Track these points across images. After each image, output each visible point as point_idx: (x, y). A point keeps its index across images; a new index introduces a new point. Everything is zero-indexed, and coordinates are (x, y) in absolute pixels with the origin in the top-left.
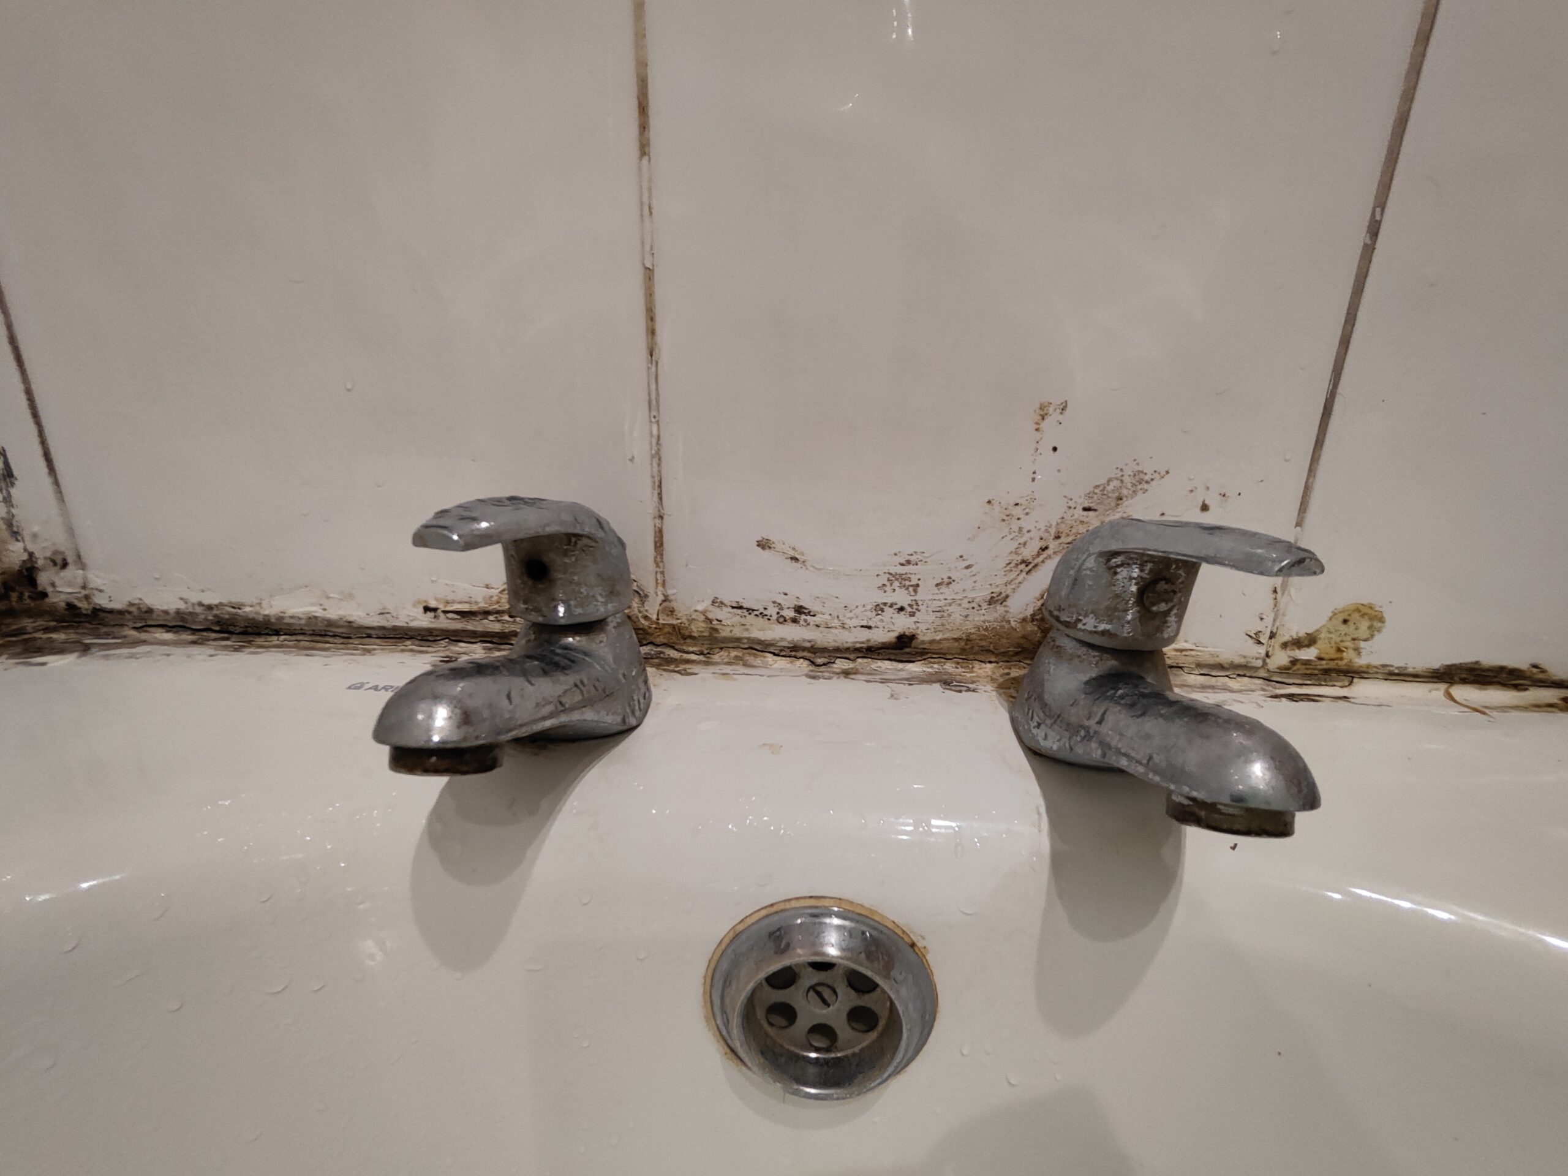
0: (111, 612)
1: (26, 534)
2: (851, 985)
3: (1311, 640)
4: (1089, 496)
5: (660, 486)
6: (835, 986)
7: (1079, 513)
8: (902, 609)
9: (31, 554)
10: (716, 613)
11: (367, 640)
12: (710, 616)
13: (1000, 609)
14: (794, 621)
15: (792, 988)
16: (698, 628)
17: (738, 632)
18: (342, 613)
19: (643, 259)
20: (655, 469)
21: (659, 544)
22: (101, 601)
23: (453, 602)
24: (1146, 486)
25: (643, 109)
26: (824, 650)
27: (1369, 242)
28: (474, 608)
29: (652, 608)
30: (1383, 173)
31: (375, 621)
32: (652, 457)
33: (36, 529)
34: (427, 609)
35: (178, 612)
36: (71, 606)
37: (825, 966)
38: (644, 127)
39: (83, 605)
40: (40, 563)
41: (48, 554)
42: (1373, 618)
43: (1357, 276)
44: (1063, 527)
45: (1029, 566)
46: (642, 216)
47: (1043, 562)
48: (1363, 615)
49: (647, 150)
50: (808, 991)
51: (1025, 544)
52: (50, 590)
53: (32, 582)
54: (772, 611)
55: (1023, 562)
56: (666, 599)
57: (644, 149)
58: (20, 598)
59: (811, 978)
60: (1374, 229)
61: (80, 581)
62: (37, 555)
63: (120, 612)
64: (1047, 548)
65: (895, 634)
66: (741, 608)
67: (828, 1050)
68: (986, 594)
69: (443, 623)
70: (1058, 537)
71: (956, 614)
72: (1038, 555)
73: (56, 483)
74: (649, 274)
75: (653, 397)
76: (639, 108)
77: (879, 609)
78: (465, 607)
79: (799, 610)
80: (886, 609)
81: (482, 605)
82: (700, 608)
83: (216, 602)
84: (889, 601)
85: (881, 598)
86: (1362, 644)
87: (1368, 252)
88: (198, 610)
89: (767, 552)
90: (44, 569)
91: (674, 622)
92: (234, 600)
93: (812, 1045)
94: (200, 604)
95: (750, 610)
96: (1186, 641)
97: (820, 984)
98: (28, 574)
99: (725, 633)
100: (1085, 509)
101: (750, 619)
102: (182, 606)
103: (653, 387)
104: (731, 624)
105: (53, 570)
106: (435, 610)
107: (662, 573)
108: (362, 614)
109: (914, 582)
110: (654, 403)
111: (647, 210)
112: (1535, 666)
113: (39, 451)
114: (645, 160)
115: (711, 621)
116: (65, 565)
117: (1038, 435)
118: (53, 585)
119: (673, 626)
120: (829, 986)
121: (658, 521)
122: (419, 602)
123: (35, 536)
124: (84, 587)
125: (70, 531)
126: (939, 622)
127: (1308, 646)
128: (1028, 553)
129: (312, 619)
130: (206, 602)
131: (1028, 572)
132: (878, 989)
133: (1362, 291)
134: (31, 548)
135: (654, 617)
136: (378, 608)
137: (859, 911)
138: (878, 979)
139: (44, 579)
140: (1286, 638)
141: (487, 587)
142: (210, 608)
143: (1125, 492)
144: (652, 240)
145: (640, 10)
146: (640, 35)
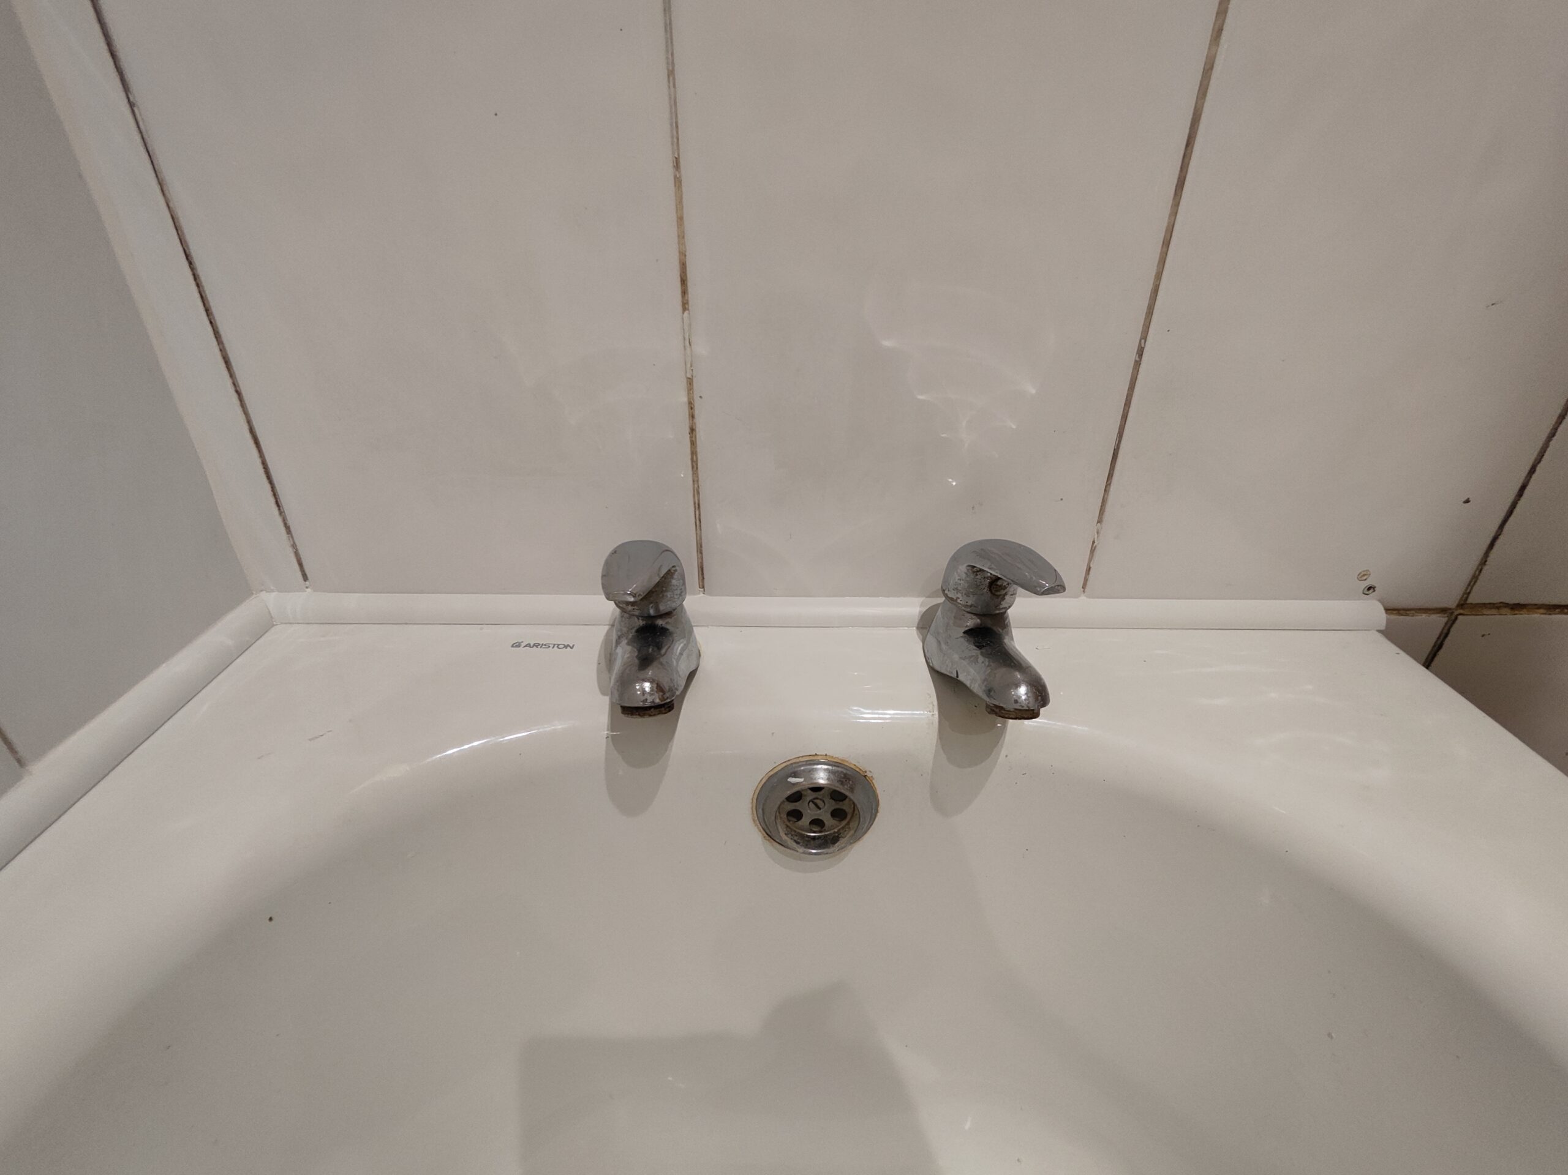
2: (832, 798)
6: (824, 799)
15: (800, 802)
19: (686, 372)
25: (684, 281)
27: (1138, 359)
30: (1145, 319)
37: (817, 789)
38: (684, 293)
43: (1131, 380)
46: (685, 347)
49: (687, 306)
50: (809, 803)
57: (685, 306)
59: (811, 795)
60: (1140, 352)
67: (820, 832)
74: (690, 381)
76: (681, 281)
87: (1137, 364)
93: (811, 830)
97: (815, 799)
111: (688, 342)
114: (686, 313)
120: (821, 799)
132: (847, 799)
133: (1134, 387)
137: (835, 761)
138: (847, 793)
144: (692, 361)
145: (680, 219)
146: (681, 236)
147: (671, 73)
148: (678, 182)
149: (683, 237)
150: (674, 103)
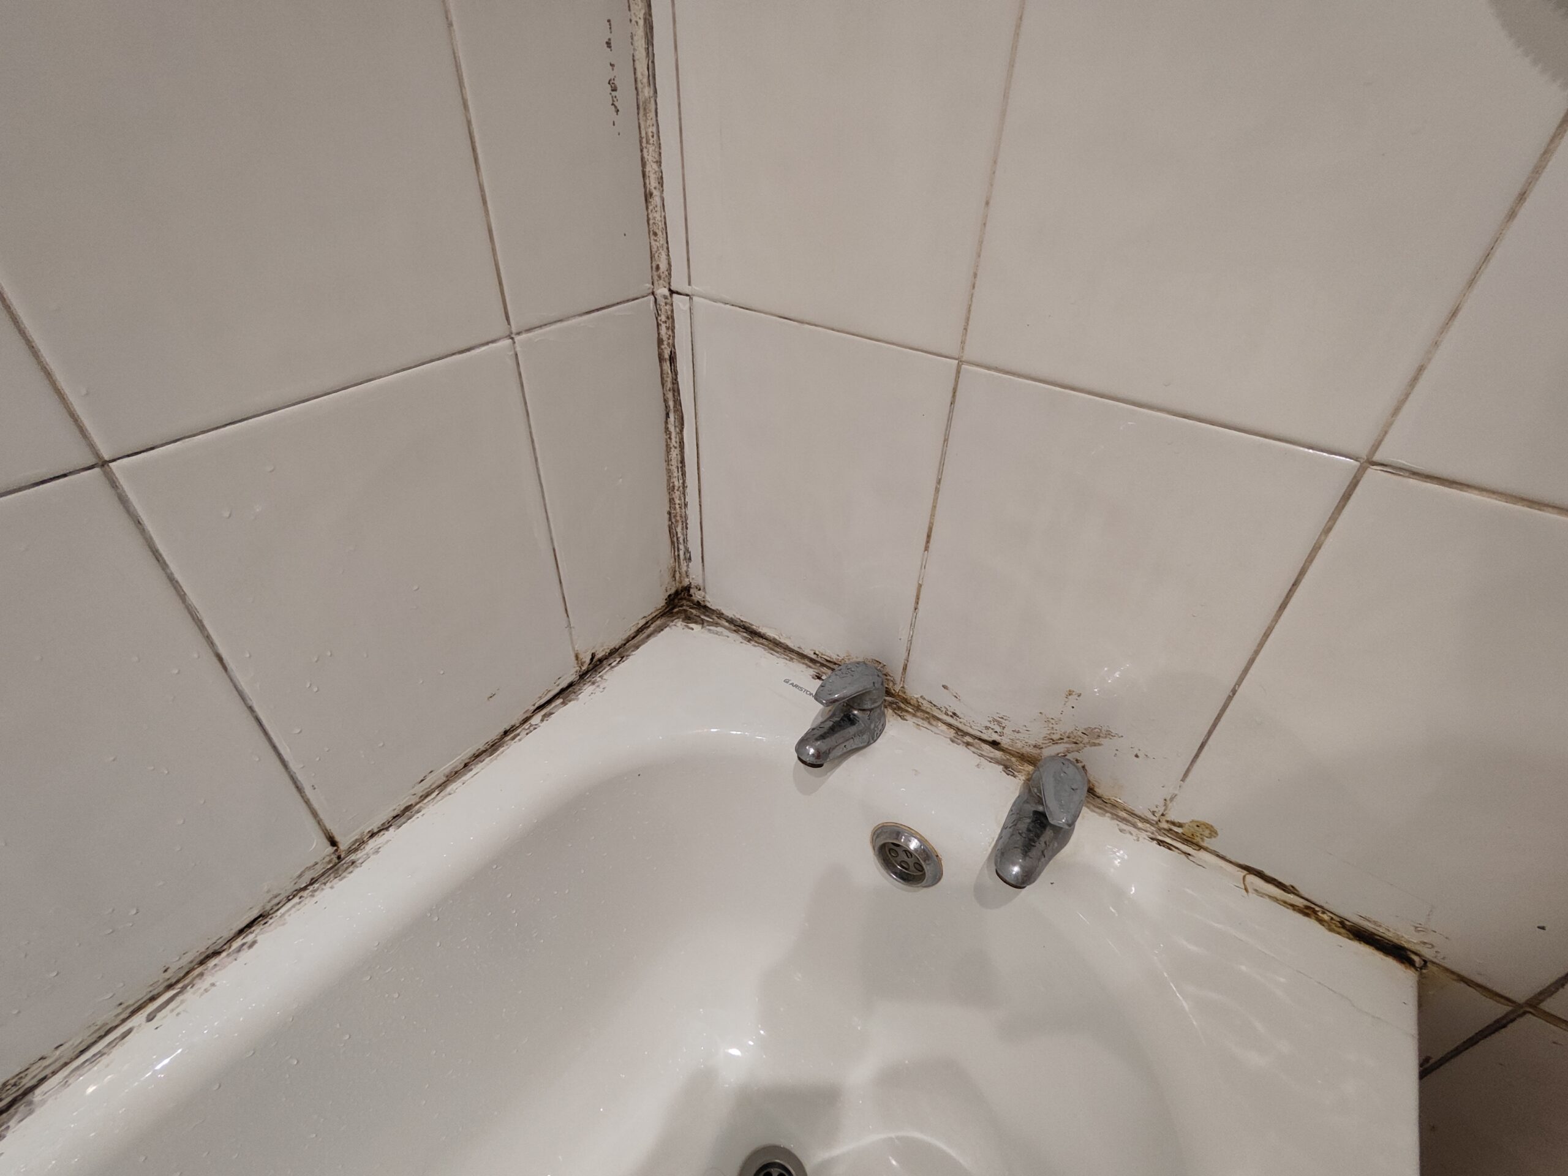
0: (710, 609)
1: (691, 577)
2: (915, 859)
3: (1180, 825)
4: (1085, 729)
5: (909, 651)
7: (1080, 733)
8: (996, 732)
9: (690, 583)
10: (921, 700)
11: (792, 653)
12: (919, 701)
13: (1038, 751)
14: (951, 716)
15: (897, 850)
16: (913, 702)
17: (928, 710)
18: (785, 642)
19: (919, 581)
20: (909, 646)
21: (905, 668)
22: (708, 605)
23: (825, 655)
24: (1111, 737)
25: (929, 537)
26: (962, 731)
27: (1231, 695)
28: (831, 660)
29: (897, 688)
31: (796, 649)
32: (908, 641)
33: (694, 577)
34: (815, 653)
35: (731, 618)
36: (698, 602)
38: (928, 542)
39: (702, 603)
40: (692, 586)
41: (696, 585)
42: (1213, 833)
43: (1223, 706)
44: (1071, 735)
45: (1054, 742)
47: (1060, 743)
48: (1207, 828)
51: (1054, 733)
52: (693, 595)
53: (689, 591)
54: (944, 710)
55: (1051, 739)
56: (903, 687)
57: (926, 549)
58: (684, 595)
59: (903, 850)
60: (1234, 692)
61: (703, 596)
62: (692, 584)
63: (713, 610)
64: (1063, 739)
65: (992, 739)
66: (931, 703)
68: (1034, 743)
69: (819, 659)
70: (1068, 737)
71: (1019, 745)
72: (1059, 740)
73: (703, 566)
74: (920, 586)
75: (913, 622)
76: (927, 536)
77: (987, 728)
78: (828, 659)
79: (954, 714)
80: (990, 730)
81: (834, 660)
82: (916, 696)
83: (744, 620)
84: (992, 727)
85: (988, 725)
86: (1205, 838)
87: (1230, 698)
88: (738, 620)
89: (946, 690)
90: (693, 588)
91: (904, 696)
92: (751, 622)
94: (739, 619)
95: (935, 706)
96: (1120, 799)
97: (907, 853)
98: (687, 589)
99: (922, 708)
100: (1083, 733)
101: (934, 708)
102: (733, 617)
103: (914, 620)
104: (926, 705)
105: (696, 590)
106: (818, 655)
107: (904, 678)
108: (793, 645)
109: (1003, 725)
110: (913, 625)
111: (923, 567)
112: (1293, 887)
113: (701, 555)
114: (926, 552)
115: (919, 702)
116: (700, 590)
117: (1067, 700)
118: (695, 594)
119: (904, 698)
121: (906, 662)
122: (813, 650)
123: (693, 579)
124: (704, 598)
125: (704, 580)
126: (1011, 743)
127: (1179, 827)
128: (1055, 737)
129: (774, 639)
130: (742, 619)
131: (1053, 744)
132: (924, 865)
133: (1224, 711)
134: (691, 581)
135: (897, 691)
136: (798, 646)
137: (923, 842)
139: (692, 591)
140: (1169, 819)
141: (838, 656)
142: (742, 621)
143: (1101, 735)
144: (924, 576)
145: (934, 507)
146: (933, 515)
147: (946, 440)
148: (937, 490)
149: (934, 516)
150: (944, 454)
